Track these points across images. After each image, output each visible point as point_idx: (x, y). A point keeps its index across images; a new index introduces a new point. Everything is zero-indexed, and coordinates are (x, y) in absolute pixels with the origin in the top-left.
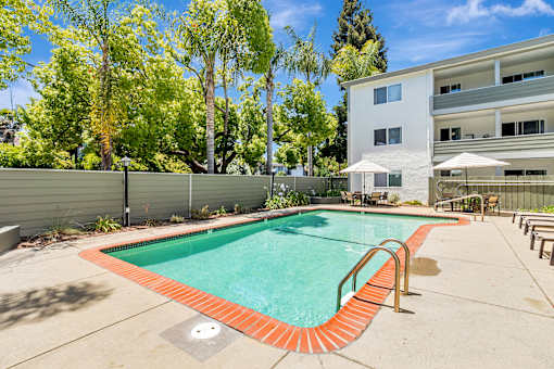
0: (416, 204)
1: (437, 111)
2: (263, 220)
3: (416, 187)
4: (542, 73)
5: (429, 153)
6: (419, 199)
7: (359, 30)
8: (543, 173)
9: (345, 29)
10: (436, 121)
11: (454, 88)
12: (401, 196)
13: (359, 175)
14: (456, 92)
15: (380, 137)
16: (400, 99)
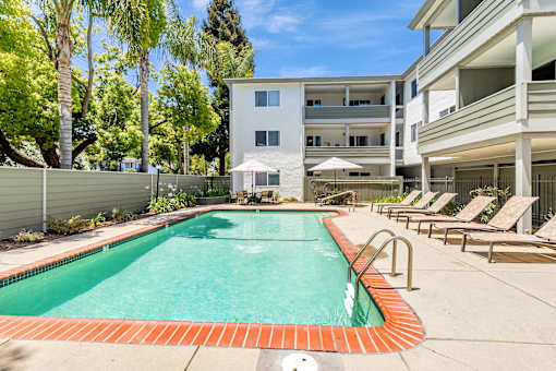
0: (293, 200)
1: (308, 121)
2: (164, 227)
3: (292, 185)
4: (368, 102)
5: (301, 155)
6: (294, 196)
7: (230, 27)
8: (368, 174)
9: (217, 24)
10: (306, 129)
11: (317, 102)
12: (281, 194)
13: (241, 174)
14: (318, 106)
15: (261, 138)
16: (278, 105)
